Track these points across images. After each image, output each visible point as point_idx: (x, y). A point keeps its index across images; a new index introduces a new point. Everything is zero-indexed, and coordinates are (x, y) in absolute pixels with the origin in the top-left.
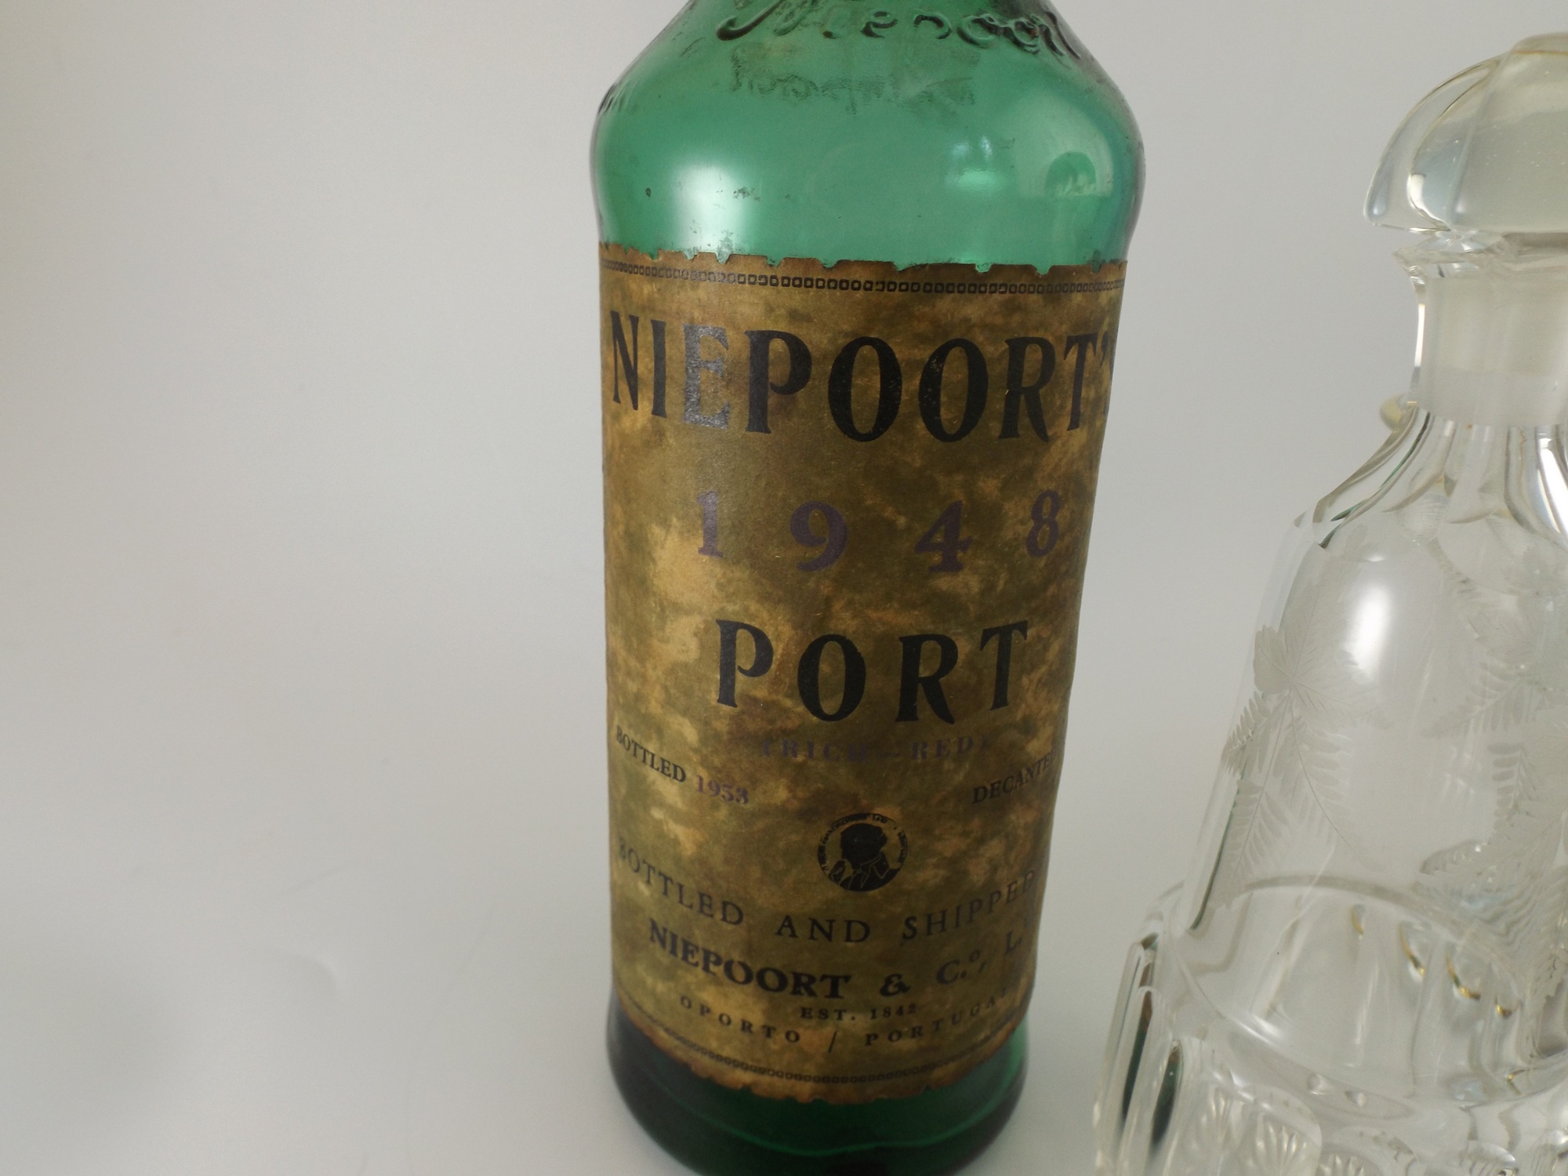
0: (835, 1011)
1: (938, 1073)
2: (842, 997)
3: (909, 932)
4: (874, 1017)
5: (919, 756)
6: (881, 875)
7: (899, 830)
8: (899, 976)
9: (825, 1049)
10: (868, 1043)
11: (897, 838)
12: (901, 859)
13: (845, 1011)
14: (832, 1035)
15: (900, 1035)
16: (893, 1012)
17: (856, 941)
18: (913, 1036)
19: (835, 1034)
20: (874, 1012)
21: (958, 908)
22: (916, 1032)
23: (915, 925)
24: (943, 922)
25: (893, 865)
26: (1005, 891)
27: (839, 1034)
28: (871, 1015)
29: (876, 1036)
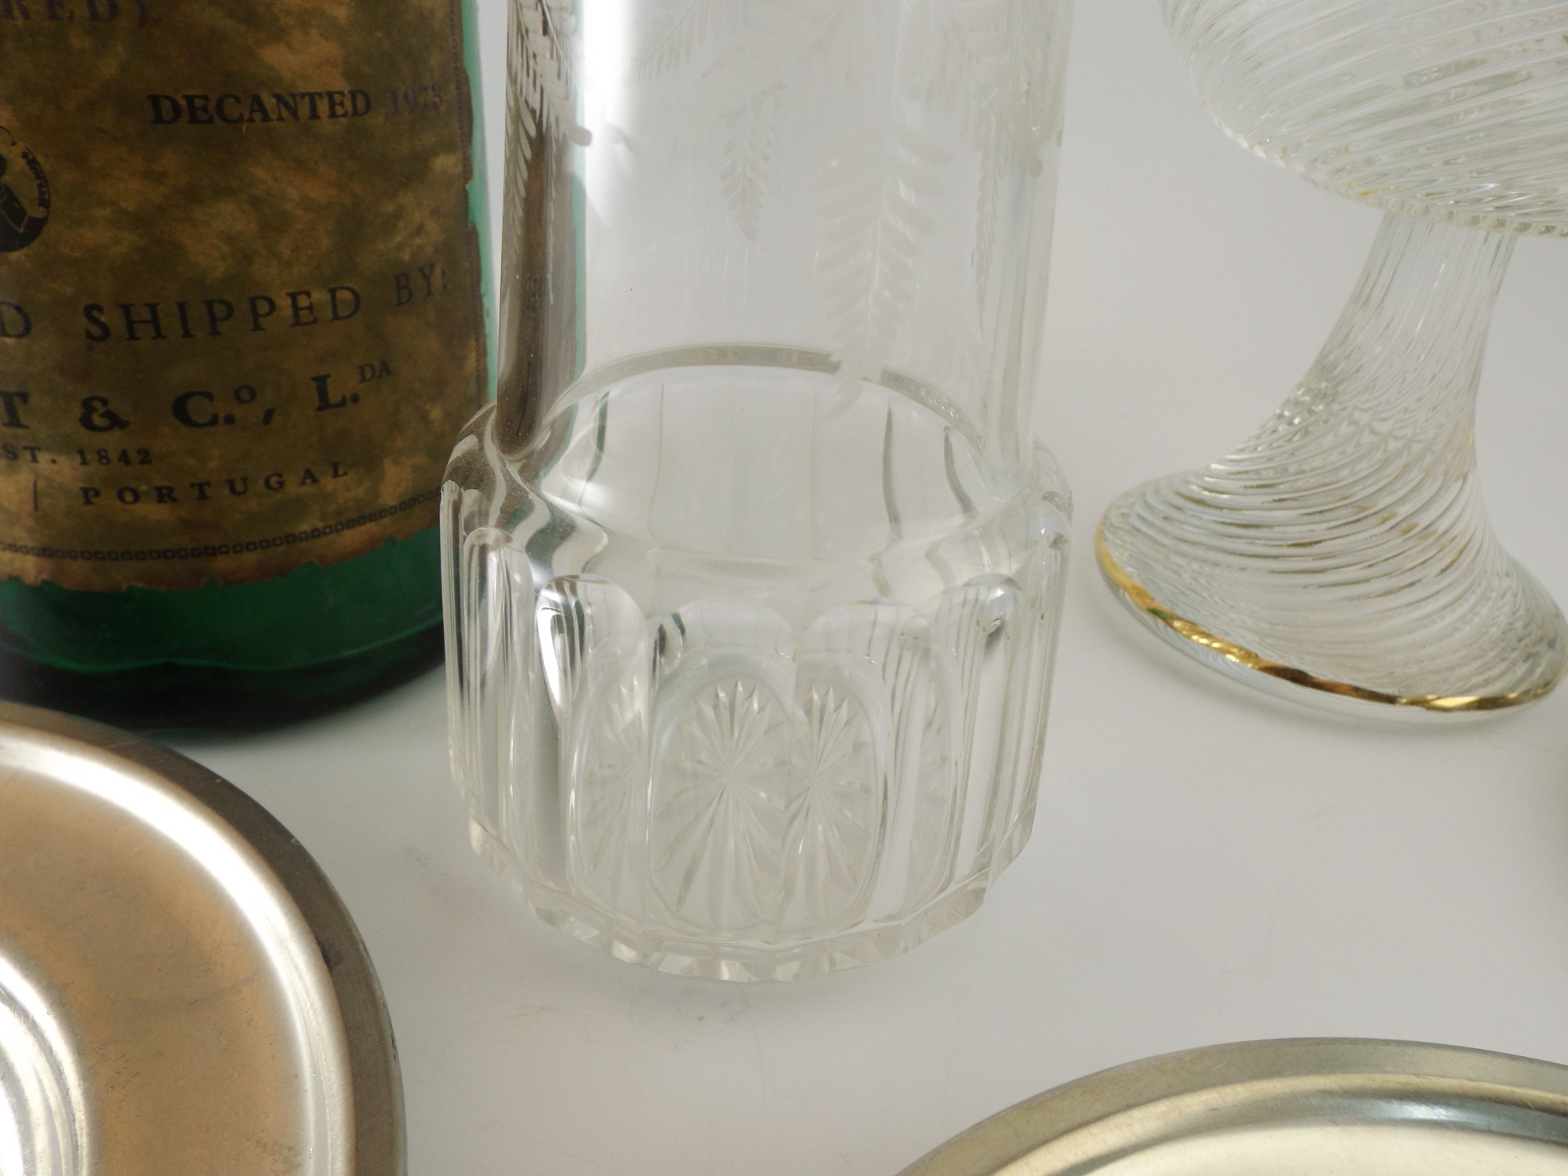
0: (25, 448)
1: (222, 563)
2: (26, 427)
3: (96, 331)
4: (84, 462)
5: (17, 13)
6: (20, 227)
7: (21, 146)
8: (104, 402)
9: (30, 507)
10: (88, 502)
11: (23, 162)
12: (44, 202)
13: (39, 449)
14: (31, 485)
15: (137, 498)
16: (114, 456)
17: (15, 336)
18: (161, 500)
19: (35, 486)
20: (81, 453)
21: (182, 306)
22: (164, 495)
23: (103, 319)
24: (155, 321)
25: (38, 212)
26: (284, 303)
27: (41, 484)
28: (78, 459)
29: (97, 493)
